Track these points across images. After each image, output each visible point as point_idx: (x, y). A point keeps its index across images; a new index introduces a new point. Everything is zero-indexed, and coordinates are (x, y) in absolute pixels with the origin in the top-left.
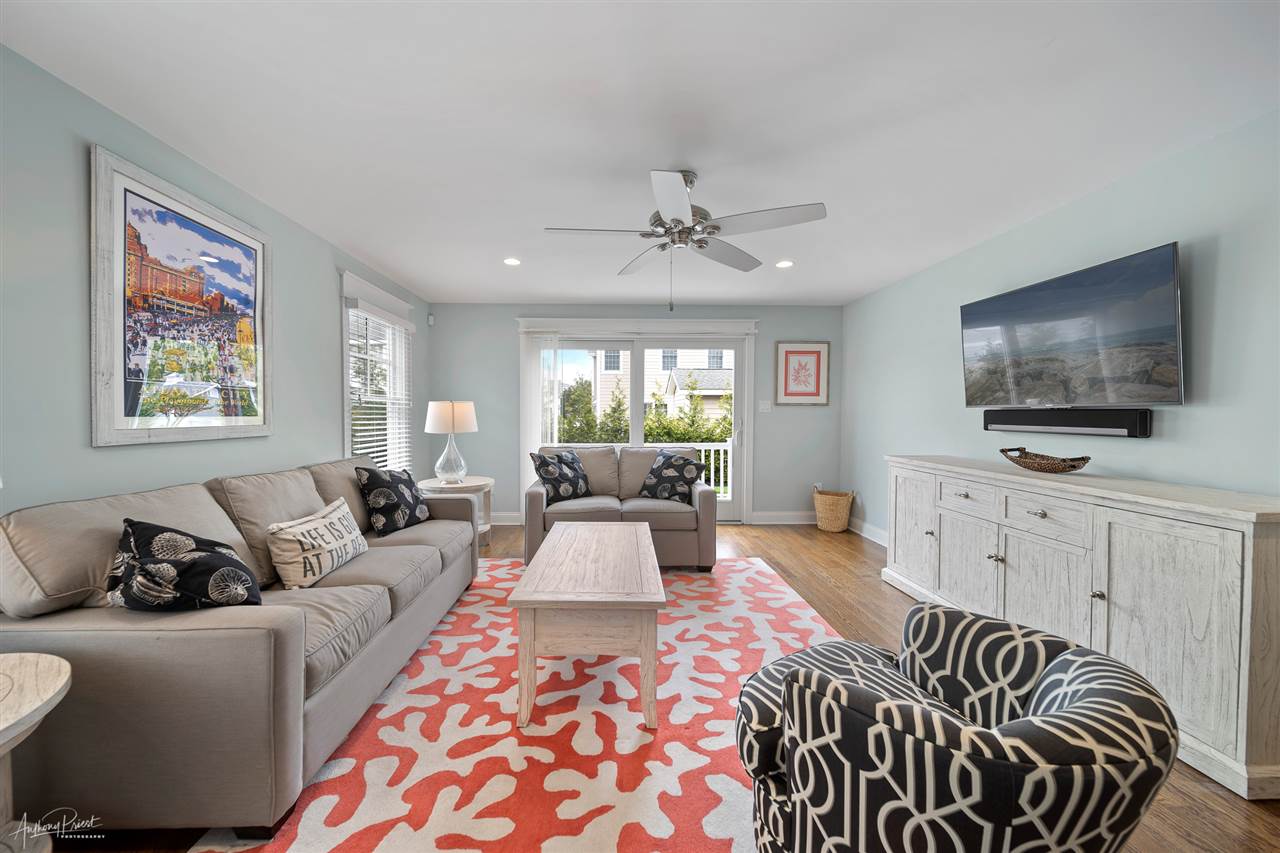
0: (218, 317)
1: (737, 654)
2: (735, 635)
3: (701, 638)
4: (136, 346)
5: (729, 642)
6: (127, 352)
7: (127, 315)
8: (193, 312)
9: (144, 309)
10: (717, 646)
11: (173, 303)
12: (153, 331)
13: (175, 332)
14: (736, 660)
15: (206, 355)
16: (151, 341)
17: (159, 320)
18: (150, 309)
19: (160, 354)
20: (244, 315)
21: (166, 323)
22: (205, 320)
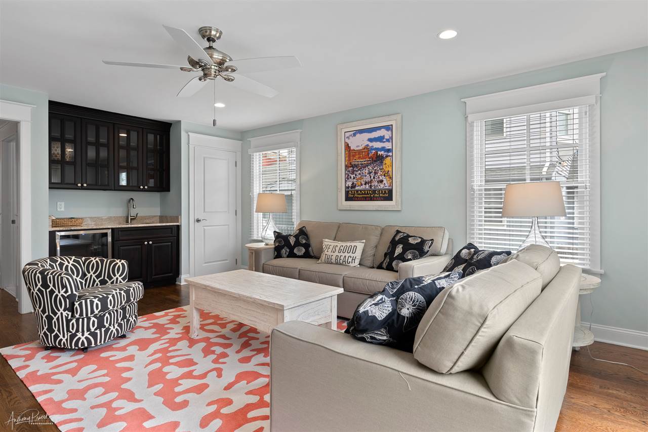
0: (375, 161)
1: (168, 377)
2: (177, 389)
3: (204, 376)
4: (348, 179)
5: (180, 382)
6: (346, 181)
7: (346, 170)
8: (366, 163)
9: (350, 167)
10: (189, 375)
11: (359, 162)
12: (353, 173)
13: (360, 172)
14: (168, 373)
15: (371, 177)
16: (352, 176)
17: (355, 169)
18: (352, 166)
19: (355, 180)
20: (387, 156)
21: (357, 169)
22: (370, 164)
